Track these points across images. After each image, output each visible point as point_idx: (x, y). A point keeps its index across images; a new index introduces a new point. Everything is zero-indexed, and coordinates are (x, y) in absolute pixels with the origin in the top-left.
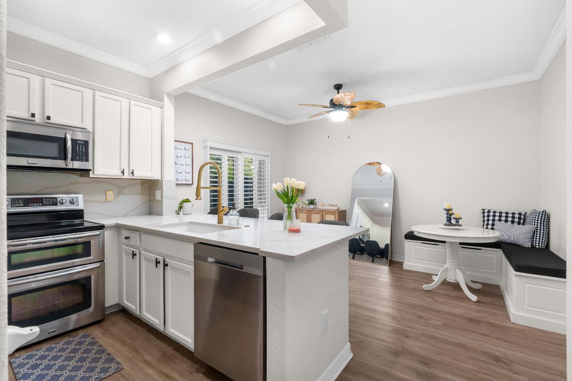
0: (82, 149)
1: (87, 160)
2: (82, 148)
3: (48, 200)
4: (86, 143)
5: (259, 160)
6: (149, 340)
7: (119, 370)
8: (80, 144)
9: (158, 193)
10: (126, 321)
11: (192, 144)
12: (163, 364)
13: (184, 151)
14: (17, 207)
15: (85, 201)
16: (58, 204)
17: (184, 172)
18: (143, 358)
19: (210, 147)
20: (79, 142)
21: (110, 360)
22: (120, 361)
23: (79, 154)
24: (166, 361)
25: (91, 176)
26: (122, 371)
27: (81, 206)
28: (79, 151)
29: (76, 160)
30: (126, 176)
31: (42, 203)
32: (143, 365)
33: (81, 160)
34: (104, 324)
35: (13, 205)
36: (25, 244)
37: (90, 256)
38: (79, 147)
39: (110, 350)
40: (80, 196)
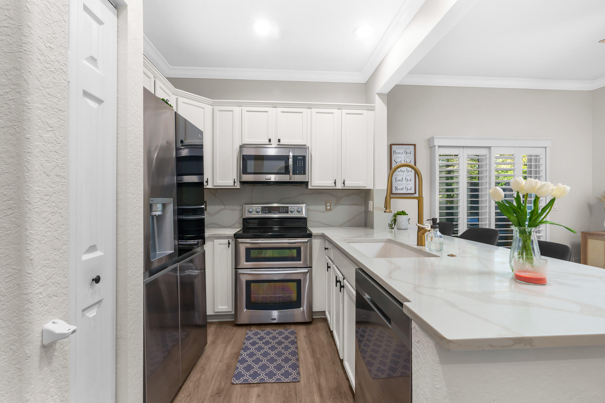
0: (301, 164)
1: (304, 173)
2: (301, 162)
3: (283, 208)
4: (304, 157)
5: (529, 156)
6: (334, 362)
7: (296, 381)
8: (300, 159)
9: (371, 203)
10: (327, 332)
11: (415, 145)
12: (331, 399)
13: (404, 155)
14: (265, 213)
15: (307, 210)
16: (289, 212)
17: (404, 179)
18: (319, 380)
19: (439, 146)
20: (299, 158)
21: (295, 367)
22: (301, 372)
23: (299, 168)
24: (336, 397)
25: (309, 188)
26: (297, 383)
27: (304, 215)
28: (299, 165)
29: (296, 174)
30: (339, 186)
31: (279, 211)
32: (315, 389)
33: (300, 173)
34: (311, 327)
35: (262, 212)
36: (258, 243)
37: (300, 261)
38: (299, 162)
39: (301, 355)
40: (304, 206)
